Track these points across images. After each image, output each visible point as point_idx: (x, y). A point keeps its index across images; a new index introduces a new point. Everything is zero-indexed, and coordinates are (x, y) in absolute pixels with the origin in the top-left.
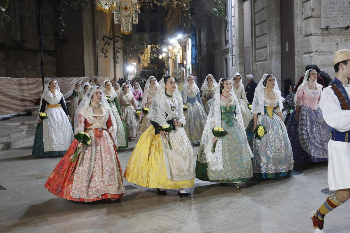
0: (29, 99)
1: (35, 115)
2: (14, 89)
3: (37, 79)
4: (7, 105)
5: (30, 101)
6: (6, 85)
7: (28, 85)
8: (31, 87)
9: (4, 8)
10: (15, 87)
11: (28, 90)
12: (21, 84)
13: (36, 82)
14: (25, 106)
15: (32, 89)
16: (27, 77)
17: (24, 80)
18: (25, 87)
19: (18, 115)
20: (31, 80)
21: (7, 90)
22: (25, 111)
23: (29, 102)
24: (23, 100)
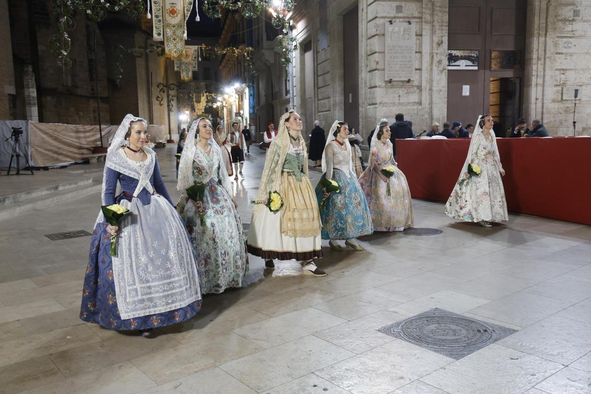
0: (86, 146)
1: (93, 163)
2: (71, 137)
3: (94, 126)
4: (64, 152)
5: (88, 149)
6: (64, 132)
7: (85, 132)
8: (87, 134)
9: (66, 51)
10: (73, 134)
11: (85, 137)
12: (77, 132)
13: (92, 129)
14: (83, 154)
15: (89, 137)
16: (84, 124)
17: (80, 127)
18: (82, 135)
19: (76, 164)
20: (88, 127)
21: (64, 137)
22: (83, 159)
23: (85, 150)
24: (80, 148)
